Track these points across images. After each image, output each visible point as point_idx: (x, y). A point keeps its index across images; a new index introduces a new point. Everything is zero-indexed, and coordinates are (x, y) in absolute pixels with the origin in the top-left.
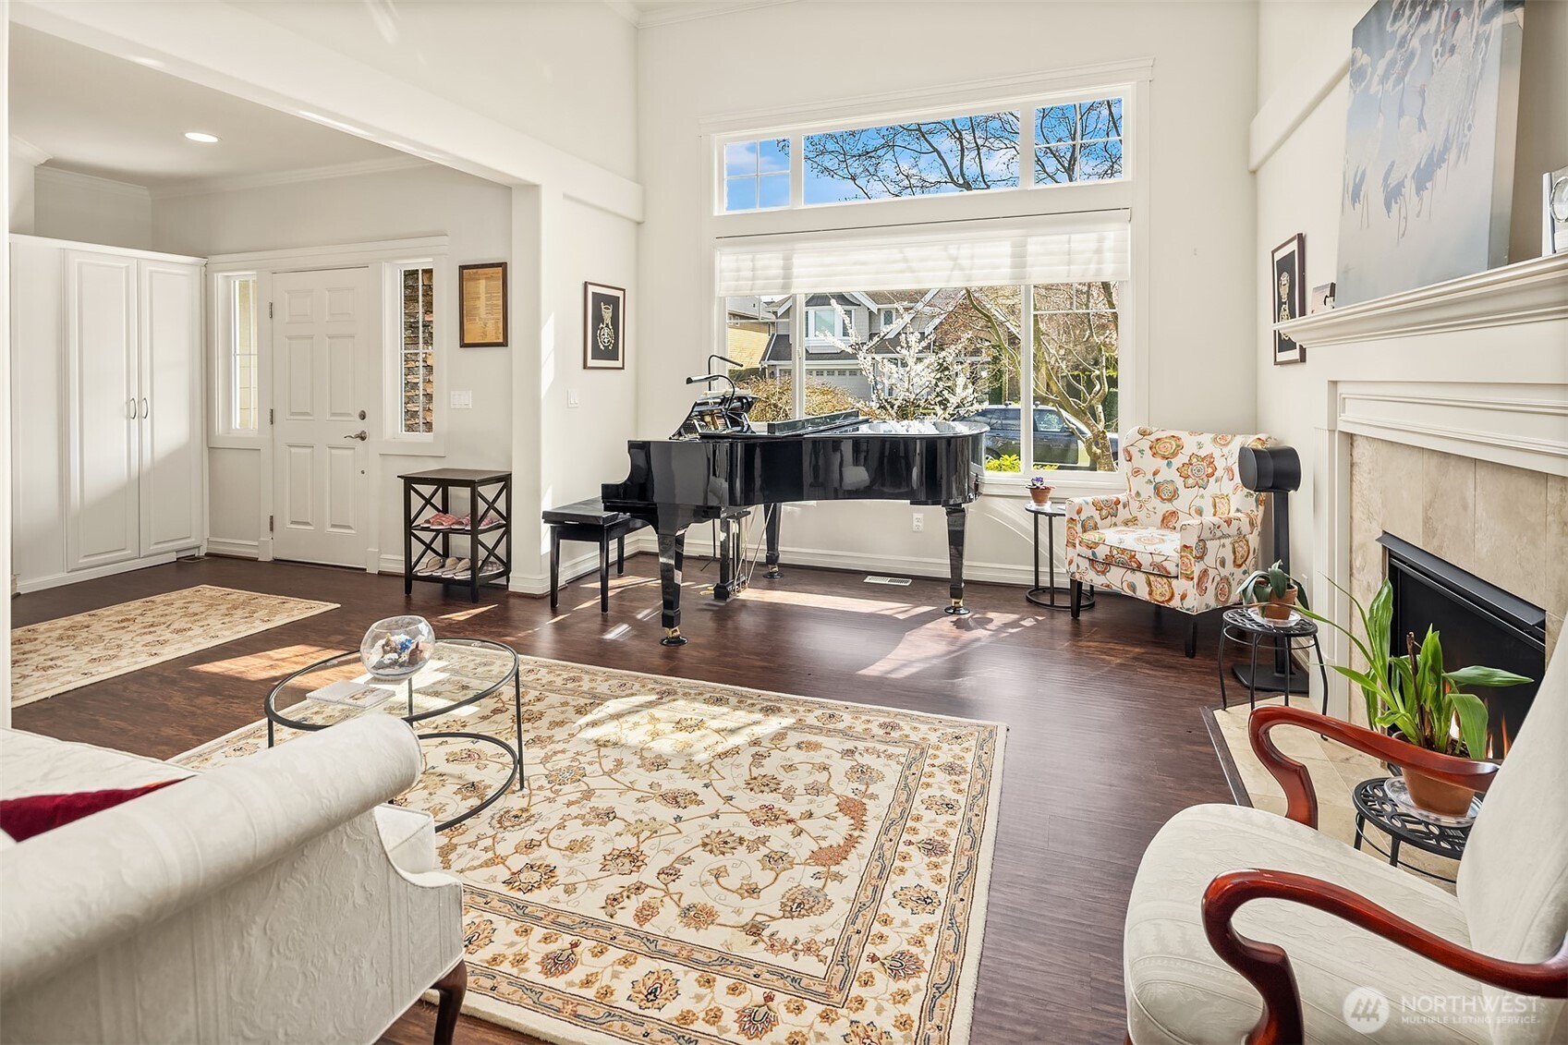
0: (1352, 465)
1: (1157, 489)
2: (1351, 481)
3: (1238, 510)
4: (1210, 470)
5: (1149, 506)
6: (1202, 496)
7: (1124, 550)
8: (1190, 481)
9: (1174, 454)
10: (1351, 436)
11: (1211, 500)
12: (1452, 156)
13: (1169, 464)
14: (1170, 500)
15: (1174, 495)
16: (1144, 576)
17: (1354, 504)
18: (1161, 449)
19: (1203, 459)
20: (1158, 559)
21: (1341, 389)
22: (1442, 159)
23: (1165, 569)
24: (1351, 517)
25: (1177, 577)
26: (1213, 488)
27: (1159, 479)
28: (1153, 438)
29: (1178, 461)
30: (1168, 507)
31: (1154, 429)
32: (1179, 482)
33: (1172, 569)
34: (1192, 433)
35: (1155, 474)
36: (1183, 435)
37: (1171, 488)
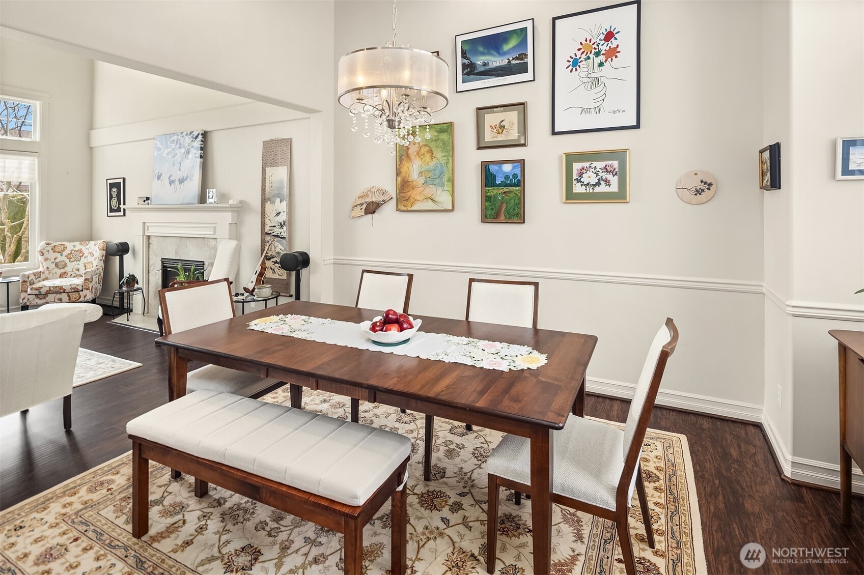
0: (149, 244)
1: (57, 265)
2: (149, 248)
3: (97, 266)
4: (81, 255)
5: (54, 272)
6: (78, 264)
7: (56, 287)
8: (72, 260)
9: (63, 251)
10: (149, 236)
11: (83, 265)
12: (189, 180)
13: (61, 255)
14: (63, 268)
15: (65, 265)
16: (66, 294)
17: (150, 254)
18: (57, 249)
19: (77, 251)
20: (74, 286)
21: (146, 224)
22: (186, 180)
23: (77, 289)
24: (149, 258)
25: (82, 291)
26: (83, 260)
27: (57, 261)
28: (52, 245)
29: (65, 253)
30: (63, 271)
31: (52, 242)
32: (67, 261)
33: (80, 288)
34: (69, 241)
35: (55, 259)
36: (66, 243)
37: (63, 263)
